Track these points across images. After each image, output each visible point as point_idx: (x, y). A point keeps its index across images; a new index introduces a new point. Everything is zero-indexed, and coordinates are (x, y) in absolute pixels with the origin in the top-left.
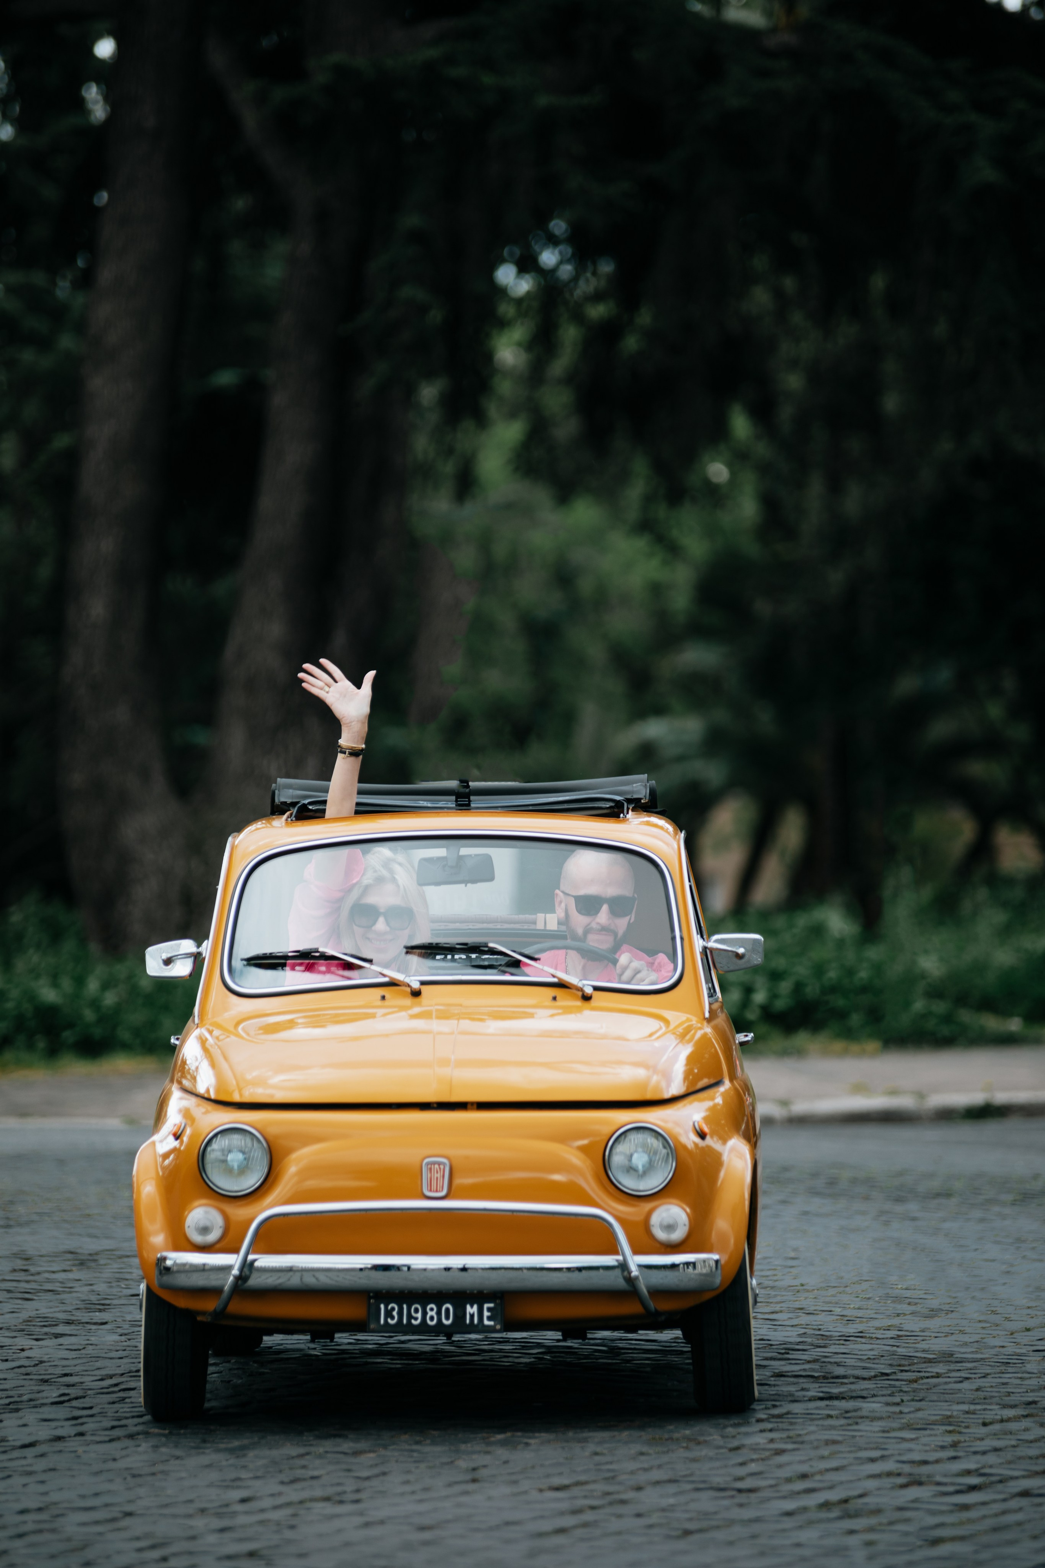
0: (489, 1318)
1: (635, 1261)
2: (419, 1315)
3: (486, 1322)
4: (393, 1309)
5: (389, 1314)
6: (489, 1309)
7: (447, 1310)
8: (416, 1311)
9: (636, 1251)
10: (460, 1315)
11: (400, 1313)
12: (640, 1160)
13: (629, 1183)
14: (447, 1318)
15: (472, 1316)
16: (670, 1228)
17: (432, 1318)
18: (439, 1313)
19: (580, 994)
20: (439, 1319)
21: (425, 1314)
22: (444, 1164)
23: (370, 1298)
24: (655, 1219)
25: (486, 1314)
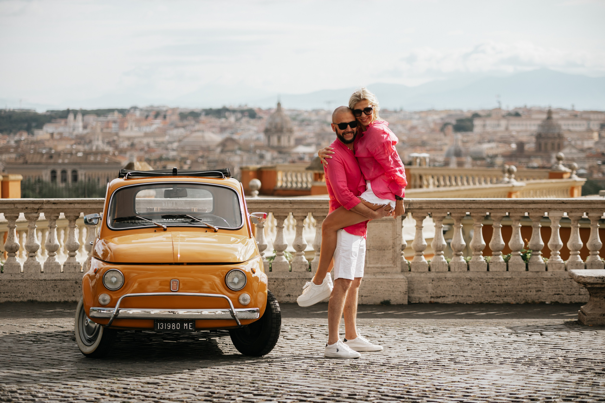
0: (191, 327)
1: (235, 311)
2: (170, 326)
3: (190, 329)
4: (162, 325)
5: (161, 326)
6: (191, 325)
7: (178, 325)
8: (169, 325)
9: (235, 308)
10: (182, 326)
11: (164, 326)
12: (236, 280)
13: (232, 286)
14: (178, 327)
15: (186, 327)
16: (244, 300)
17: (174, 327)
18: (176, 326)
19: (214, 230)
20: (176, 328)
21: (171, 326)
22: (177, 281)
23: (155, 321)
24: (241, 298)
25: (190, 326)
